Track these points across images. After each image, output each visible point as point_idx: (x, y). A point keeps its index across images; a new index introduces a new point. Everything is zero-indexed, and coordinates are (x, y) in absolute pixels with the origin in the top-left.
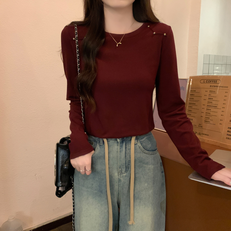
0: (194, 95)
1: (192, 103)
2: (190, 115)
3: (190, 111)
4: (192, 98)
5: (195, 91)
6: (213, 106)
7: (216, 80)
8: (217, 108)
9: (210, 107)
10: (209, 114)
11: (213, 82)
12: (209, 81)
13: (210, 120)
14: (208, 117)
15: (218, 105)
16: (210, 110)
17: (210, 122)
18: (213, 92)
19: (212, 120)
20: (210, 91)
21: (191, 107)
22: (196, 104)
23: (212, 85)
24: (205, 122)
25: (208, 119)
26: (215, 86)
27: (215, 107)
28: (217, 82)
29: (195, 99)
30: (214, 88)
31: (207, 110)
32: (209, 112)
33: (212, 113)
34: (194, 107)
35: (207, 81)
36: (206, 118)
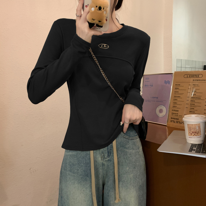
0: (179, 88)
1: (177, 96)
2: (176, 107)
3: (176, 103)
4: (177, 92)
5: (180, 85)
6: (197, 98)
7: (198, 75)
8: (200, 99)
9: (194, 99)
10: (193, 105)
11: (196, 77)
12: (192, 76)
13: (195, 110)
14: (193, 108)
15: (201, 96)
16: (194, 102)
17: (194, 112)
18: (196, 85)
19: (197, 110)
20: (193, 85)
21: (176, 99)
22: (181, 97)
23: (195, 79)
24: (190, 112)
25: (193, 109)
26: (197, 80)
27: (199, 98)
28: (199, 77)
29: (180, 92)
30: (197, 81)
31: (192, 102)
32: (194, 103)
33: (196, 104)
34: (179, 99)
35: (190, 76)
36: (191, 109)
